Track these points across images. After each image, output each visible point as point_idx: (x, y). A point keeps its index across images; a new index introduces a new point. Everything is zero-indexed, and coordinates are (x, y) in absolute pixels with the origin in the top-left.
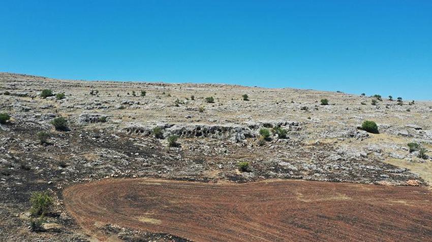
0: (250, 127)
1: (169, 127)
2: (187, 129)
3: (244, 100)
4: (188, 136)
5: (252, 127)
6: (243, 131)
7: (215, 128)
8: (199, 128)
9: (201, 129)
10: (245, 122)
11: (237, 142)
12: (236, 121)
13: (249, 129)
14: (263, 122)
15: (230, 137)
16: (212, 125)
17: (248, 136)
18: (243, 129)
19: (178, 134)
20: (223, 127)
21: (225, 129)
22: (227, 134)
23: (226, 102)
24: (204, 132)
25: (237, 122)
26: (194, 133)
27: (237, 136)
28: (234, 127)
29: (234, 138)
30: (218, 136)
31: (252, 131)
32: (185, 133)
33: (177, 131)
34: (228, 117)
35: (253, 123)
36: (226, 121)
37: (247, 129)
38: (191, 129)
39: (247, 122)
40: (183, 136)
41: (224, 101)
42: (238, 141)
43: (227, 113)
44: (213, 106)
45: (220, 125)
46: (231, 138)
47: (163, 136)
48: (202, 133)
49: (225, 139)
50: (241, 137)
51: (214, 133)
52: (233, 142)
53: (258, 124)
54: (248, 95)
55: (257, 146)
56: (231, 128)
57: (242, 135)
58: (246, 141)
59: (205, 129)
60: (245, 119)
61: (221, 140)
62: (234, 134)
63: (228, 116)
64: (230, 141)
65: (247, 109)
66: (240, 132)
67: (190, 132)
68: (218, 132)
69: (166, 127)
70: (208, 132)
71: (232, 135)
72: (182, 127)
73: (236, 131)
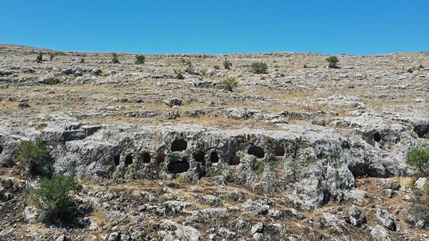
0: (366, 135)
1: (82, 138)
2: (138, 145)
3: (331, 67)
4: (141, 172)
5: (375, 137)
6: (346, 153)
7: (239, 142)
8: (179, 144)
9: (189, 146)
10: (347, 119)
11: (324, 203)
12: (317, 116)
13: (366, 145)
14: (411, 119)
15: (294, 178)
16: (231, 133)
17: (363, 171)
18: (346, 145)
19: (105, 163)
20: (270, 141)
21: (278, 148)
22: (286, 166)
23: (292, 71)
24: (199, 156)
25: (321, 119)
26: (160, 159)
27: (322, 175)
28: (313, 137)
29: (310, 185)
30: (250, 174)
31: (376, 153)
32: (129, 160)
33: (101, 151)
34: (294, 102)
35: (379, 125)
36: (285, 114)
37: (357, 146)
38: (152, 147)
39: (353, 121)
40: (124, 170)
41: (289, 69)
42: (327, 198)
43: (291, 92)
44: (263, 79)
45: (258, 132)
46: (298, 185)
47: (52, 170)
48: (191, 160)
49: (276, 188)
50: (338, 178)
51: (233, 161)
52: (308, 202)
53: (396, 126)
54: (339, 57)
55: (412, 224)
56: (298, 144)
57: (344, 169)
58: (357, 194)
59: (201, 146)
60: (343, 110)
61: (260, 191)
62: (313, 168)
63: (294, 100)
64: (293, 197)
65: (340, 82)
66: (335, 156)
67: (146, 157)
68: (247, 157)
69: (67, 136)
70: (214, 158)
71: (304, 170)
72: (123, 135)
73: (320, 156)
